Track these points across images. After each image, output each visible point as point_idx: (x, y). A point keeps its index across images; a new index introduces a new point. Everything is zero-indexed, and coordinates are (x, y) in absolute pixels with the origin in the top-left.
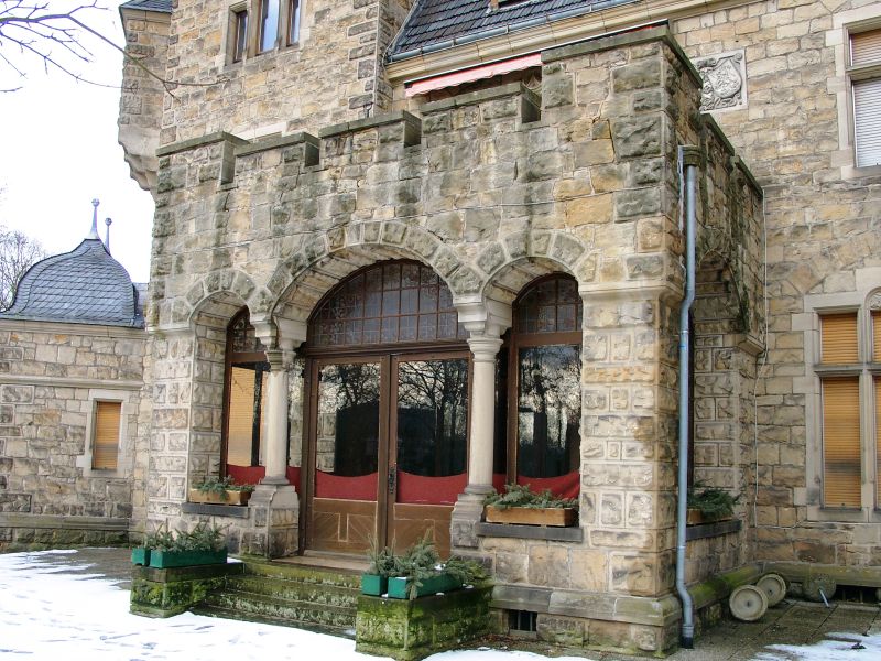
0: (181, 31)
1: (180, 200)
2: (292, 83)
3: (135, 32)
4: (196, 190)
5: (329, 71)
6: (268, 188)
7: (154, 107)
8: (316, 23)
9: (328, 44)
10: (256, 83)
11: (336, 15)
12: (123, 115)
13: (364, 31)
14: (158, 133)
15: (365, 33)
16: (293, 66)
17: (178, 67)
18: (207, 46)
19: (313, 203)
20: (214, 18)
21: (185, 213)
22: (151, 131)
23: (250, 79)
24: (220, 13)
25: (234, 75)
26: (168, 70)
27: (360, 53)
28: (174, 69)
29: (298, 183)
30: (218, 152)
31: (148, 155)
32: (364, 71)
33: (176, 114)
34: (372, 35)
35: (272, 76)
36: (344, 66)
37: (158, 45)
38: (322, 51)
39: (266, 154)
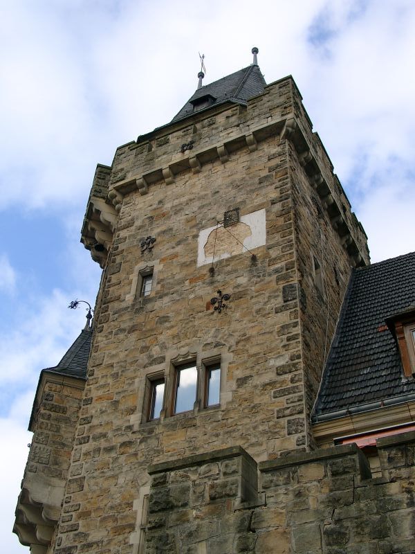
0: (95, 394)
1: (183, 519)
2: (215, 439)
3: (52, 393)
4: (205, 509)
5: (255, 428)
6: (312, 504)
7: (61, 459)
8: (238, 387)
9: (252, 405)
10: (174, 439)
11: (258, 381)
12: (32, 463)
13: (289, 393)
14: (63, 483)
15: (291, 396)
16: (215, 424)
17: (89, 425)
18: (121, 407)
19: (383, 520)
20: (130, 384)
21: (190, 535)
22: (56, 481)
23: (167, 436)
24: (137, 380)
25: (151, 431)
26: (79, 427)
27: (287, 412)
28: (87, 426)
29: (357, 498)
30: (234, 468)
31: (50, 503)
32: (294, 428)
33: (85, 466)
34: (300, 396)
35: (191, 432)
36: (271, 423)
37: (72, 406)
38: (246, 411)
39: (303, 467)
